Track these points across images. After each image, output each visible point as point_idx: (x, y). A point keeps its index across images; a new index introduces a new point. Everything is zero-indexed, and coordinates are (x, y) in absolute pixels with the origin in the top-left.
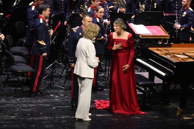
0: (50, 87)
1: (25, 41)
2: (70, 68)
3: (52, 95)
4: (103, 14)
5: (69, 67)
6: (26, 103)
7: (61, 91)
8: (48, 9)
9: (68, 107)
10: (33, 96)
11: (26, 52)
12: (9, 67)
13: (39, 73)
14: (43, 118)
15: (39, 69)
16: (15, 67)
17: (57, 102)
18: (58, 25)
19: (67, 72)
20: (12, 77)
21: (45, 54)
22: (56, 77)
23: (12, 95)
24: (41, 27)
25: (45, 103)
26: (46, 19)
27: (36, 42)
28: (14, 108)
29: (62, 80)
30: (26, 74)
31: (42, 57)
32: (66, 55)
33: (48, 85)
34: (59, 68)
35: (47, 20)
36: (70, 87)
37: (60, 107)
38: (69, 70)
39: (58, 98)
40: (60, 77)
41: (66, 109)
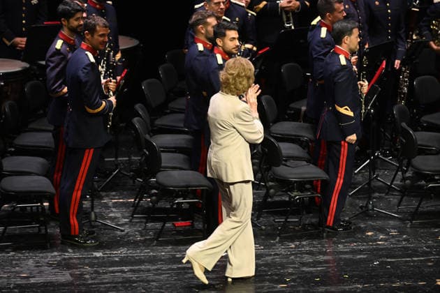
0: (366, 214)
1: (304, 108)
2: (410, 169)
3: (370, 234)
5: (407, 167)
6: (311, 253)
7: (392, 223)
8: (356, 32)
9: (408, 259)
10: (328, 237)
11: (306, 135)
12: (269, 169)
13: (340, 182)
14: (351, 287)
15: (340, 171)
16: (282, 171)
17: (382, 249)
18: (380, 69)
19: (404, 179)
20: (278, 194)
21: (353, 137)
22: (380, 190)
23: (279, 235)
24: (342, 74)
25: (353, 252)
26: (352, 56)
27: (329, 110)
28: (283, 266)
29: (394, 198)
30: (308, 186)
31: (346, 144)
32: (401, 138)
33: (360, 210)
34: (386, 170)
35: (354, 59)
36: (411, 212)
37: (389, 260)
38: (408, 174)
39: (386, 240)
40: (387, 191)
41: (404, 266)
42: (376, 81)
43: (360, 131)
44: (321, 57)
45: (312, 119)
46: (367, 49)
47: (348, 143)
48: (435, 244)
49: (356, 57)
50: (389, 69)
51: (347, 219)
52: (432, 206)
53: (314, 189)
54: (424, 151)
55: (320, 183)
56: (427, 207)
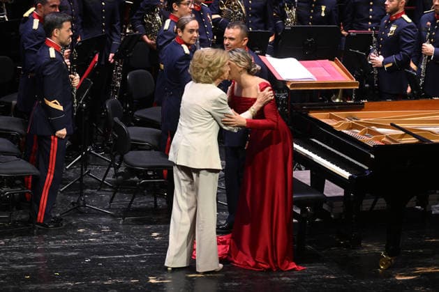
0: (78, 210)
1: (14, 102)
2: (123, 164)
3: (81, 230)
4: (195, 34)
5: (120, 163)
6: (21, 250)
7: (104, 219)
8: (67, 25)
9: (120, 256)
10: (38, 234)
11: (17, 129)
13: (50, 177)
14: (62, 285)
15: (50, 167)
17: (94, 246)
18: (93, 61)
19: (116, 175)
21: (63, 132)
22: (92, 186)
24: (51, 66)
25: (65, 249)
27: (39, 104)
29: (106, 194)
30: (18, 182)
31: (56, 139)
32: (114, 133)
33: (71, 206)
34: (98, 165)
35: (67, 52)
36: (124, 208)
37: (101, 257)
38: (121, 170)
39: (97, 237)
40: (99, 187)
41: (115, 263)
42: (89, 74)
43: (71, 126)
44: (33, 49)
45: (22, 113)
46: (80, 42)
47: (58, 138)
48: (148, 241)
49: (69, 50)
50: (103, 63)
51: (58, 215)
52: (145, 203)
53: (24, 184)
54: (137, 146)
55: (30, 178)
56: (140, 203)
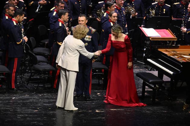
4: (116, 18)
6: (47, 98)
8: (67, 14)
9: (85, 102)
11: (47, 53)
12: (32, 66)
16: (37, 66)
20: (35, 75)
23: (35, 91)
24: (59, 29)
27: (55, 43)
28: (37, 103)
30: (47, 72)
37: (78, 102)
41: (83, 104)
52: (95, 82)
53: (49, 74)
55: (52, 71)
56: (93, 82)
